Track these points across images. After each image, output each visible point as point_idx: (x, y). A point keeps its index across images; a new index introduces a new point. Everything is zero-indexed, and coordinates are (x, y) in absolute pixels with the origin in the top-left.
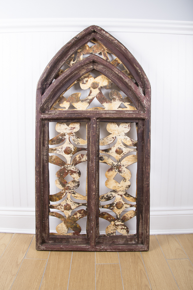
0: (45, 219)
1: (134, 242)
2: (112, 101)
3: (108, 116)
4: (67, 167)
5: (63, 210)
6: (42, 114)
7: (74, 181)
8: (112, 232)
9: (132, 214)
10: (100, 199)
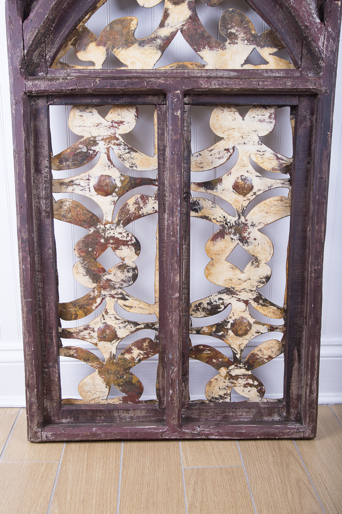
0: (51, 364)
1: (277, 418)
2: (227, 43)
3: (214, 85)
4: (104, 231)
5: (95, 341)
6: (30, 77)
7: (123, 267)
8: (222, 393)
9: (273, 349)
10: (191, 312)
